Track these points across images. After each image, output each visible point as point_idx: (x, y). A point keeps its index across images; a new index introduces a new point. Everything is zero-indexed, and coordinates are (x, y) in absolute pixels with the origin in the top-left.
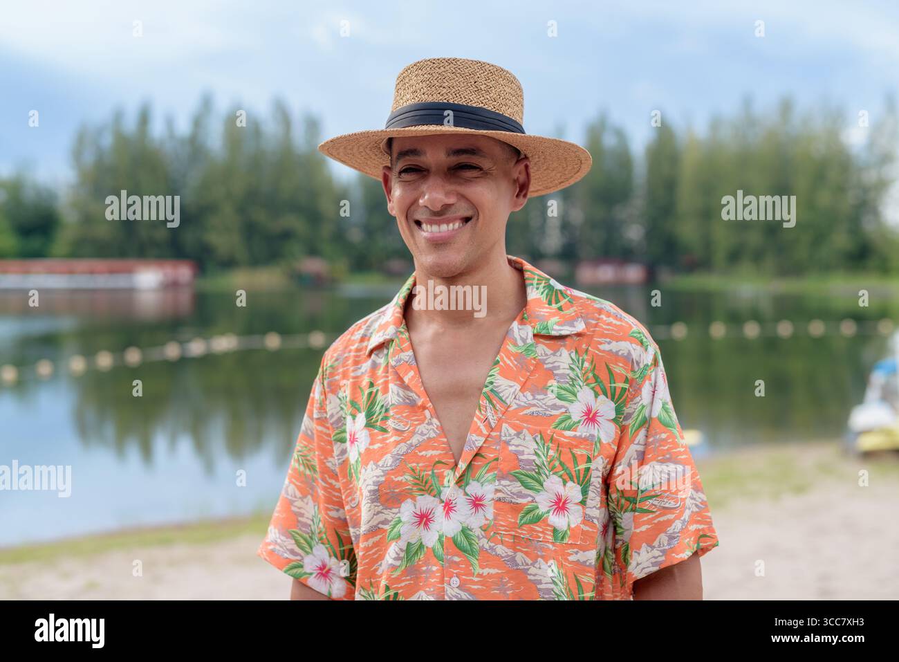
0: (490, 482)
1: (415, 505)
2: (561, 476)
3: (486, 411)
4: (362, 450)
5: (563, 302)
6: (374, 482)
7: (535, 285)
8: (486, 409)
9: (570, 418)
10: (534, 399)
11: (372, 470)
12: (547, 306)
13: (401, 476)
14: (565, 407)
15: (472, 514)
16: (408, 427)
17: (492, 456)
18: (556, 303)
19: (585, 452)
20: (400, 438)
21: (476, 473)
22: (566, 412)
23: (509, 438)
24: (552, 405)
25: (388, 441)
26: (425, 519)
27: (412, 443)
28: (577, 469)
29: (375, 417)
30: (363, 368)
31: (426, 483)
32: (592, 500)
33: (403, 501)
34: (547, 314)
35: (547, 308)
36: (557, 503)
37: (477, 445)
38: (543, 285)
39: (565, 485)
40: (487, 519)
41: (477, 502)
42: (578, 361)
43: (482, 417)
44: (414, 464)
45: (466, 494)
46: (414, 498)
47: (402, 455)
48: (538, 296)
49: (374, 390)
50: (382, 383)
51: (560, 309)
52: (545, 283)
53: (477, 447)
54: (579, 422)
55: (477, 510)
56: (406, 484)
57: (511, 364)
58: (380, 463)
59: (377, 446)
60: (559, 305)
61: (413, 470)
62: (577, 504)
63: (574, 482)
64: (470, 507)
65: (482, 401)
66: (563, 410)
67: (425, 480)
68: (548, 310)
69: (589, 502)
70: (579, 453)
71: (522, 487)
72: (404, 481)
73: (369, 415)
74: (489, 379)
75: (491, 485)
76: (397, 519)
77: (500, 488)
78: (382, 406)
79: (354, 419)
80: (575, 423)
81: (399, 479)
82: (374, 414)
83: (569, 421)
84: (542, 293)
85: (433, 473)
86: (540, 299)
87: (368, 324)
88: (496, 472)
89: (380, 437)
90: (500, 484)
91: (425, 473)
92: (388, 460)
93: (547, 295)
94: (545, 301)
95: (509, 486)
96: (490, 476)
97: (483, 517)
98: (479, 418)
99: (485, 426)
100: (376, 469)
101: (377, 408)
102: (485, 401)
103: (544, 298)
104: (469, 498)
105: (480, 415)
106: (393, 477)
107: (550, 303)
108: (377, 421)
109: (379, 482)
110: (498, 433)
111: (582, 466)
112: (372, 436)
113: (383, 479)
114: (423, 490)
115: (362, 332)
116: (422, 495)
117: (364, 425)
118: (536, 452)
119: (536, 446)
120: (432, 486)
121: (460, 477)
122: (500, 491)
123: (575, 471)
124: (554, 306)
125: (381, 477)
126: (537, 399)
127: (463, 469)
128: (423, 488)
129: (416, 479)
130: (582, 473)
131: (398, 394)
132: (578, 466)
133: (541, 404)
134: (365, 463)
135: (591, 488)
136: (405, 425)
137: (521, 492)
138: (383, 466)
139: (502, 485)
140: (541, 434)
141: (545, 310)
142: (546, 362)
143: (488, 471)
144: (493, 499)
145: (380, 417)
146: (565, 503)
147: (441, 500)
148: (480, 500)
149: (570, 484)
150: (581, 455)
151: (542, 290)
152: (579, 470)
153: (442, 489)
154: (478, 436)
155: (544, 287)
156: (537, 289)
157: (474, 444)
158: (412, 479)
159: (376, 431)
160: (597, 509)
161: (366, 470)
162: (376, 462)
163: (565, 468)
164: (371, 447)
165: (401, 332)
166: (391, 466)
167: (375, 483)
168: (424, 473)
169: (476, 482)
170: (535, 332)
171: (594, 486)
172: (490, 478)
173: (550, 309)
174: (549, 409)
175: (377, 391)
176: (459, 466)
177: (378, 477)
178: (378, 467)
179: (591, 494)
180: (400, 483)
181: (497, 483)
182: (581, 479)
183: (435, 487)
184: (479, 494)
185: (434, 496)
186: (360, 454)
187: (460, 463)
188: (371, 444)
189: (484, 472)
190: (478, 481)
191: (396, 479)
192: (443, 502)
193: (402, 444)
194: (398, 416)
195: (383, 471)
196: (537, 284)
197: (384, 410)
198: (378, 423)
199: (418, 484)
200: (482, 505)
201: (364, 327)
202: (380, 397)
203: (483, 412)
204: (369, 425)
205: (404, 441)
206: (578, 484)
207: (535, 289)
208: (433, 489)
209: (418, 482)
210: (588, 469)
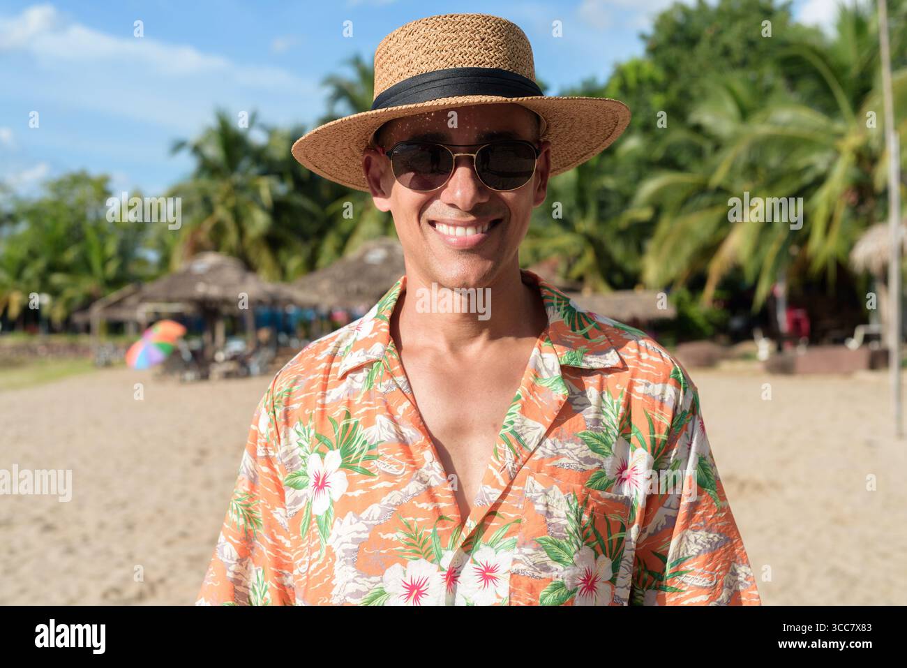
0: (508, 549)
1: (404, 572)
2: (593, 548)
3: (504, 457)
4: (336, 498)
5: (588, 328)
6: (352, 539)
7: (555, 305)
8: (505, 454)
9: (603, 475)
10: (563, 448)
11: (351, 523)
12: (571, 331)
13: (393, 533)
14: (599, 461)
15: (479, 588)
16: (403, 470)
17: (513, 516)
18: (581, 329)
19: (619, 519)
20: (392, 484)
21: (490, 536)
22: (600, 468)
23: (535, 495)
24: (586, 458)
25: (373, 487)
26: (415, 591)
27: (408, 492)
28: (610, 538)
29: (354, 455)
30: (332, 394)
31: (424, 543)
32: (623, 578)
33: (388, 567)
34: (573, 342)
35: (571, 334)
36: (585, 581)
37: (491, 499)
38: (563, 306)
39: (596, 559)
40: (499, 597)
41: (487, 574)
42: (613, 405)
43: (499, 464)
44: (411, 519)
45: (476, 563)
46: (404, 563)
47: (396, 506)
48: (560, 319)
49: (352, 422)
50: (364, 414)
51: (586, 336)
52: (565, 304)
53: (491, 502)
54: (614, 481)
55: (486, 583)
56: (397, 543)
57: (536, 402)
58: (364, 515)
59: (357, 493)
60: (584, 331)
61: (408, 527)
62: (606, 582)
63: (606, 556)
64: (478, 578)
65: (500, 446)
66: (597, 465)
67: (422, 541)
68: (573, 337)
69: (620, 581)
70: (613, 519)
71: (548, 558)
72: (395, 539)
73: (346, 453)
74: (508, 418)
75: (509, 553)
76: (377, 590)
77: (519, 557)
78: (365, 442)
79: (323, 458)
80: (610, 482)
81: (389, 536)
82: (354, 451)
83: (604, 478)
84: (564, 316)
85: (434, 531)
86: (562, 323)
87: (337, 340)
88: (516, 537)
89: (363, 482)
90: (520, 553)
91: (425, 530)
92: (375, 511)
93: (569, 318)
94: (568, 325)
95: (532, 555)
96: (508, 541)
97: (494, 594)
98: (495, 466)
99: (502, 476)
100: (358, 522)
101: (357, 446)
102: (503, 446)
103: (565, 321)
104: (478, 567)
105: (497, 462)
106: (379, 533)
107: (574, 330)
108: (358, 461)
109: (360, 539)
110: (521, 488)
111: (616, 536)
112: (351, 480)
113: (367, 536)
114: (418, 553)
115: (329, 350)
116: (416, 559)
117: (339, 465)
118: (567, 515)
119: (567, 509)
120: (431, 547)
121: (467, 540)
122: (520, 561)
123: (608, 541)
124: (578, 331)
125: (363, 533)
126: (567, 448)
127: (472, 529)
128: (420, 551)
129: (412, 537)
130: (615, 544)
131: (389, 429)
132: (611, 536)
133: (572, 455)
134: (341, 514)
135: (623, 563)
136: (399, 468)
137: (546, 564)
138: (367, 519)
139: (524, 554)
140: (574, 493)
141: (570, 337)
142: (574, 402)
143: (506, 536)
144: (509, 571)
145: (362, 456)
146: (594, 582)
147: (440, 566)
148: (492, 570)
149: (602, 557)
150: (616, 522)
151: (563, 312)
152: (612, 540)
153: (443, 552)
154: (493, 487)
155: (565, 309)
156: (559, 310)
157: (488, 498)
158: (404, 536)
159: (356, 474)
160: (628, 589)
161: (341, 523)
162: (357, 513)
163: (599, 538)
164: (350, 494)
165: (390, 351)
166: (379, 519)
167: (354, 541)
168: (423, 531)
169: (488, 548)
170: (563, 363)
171: (626, 560)
172: (508, 544)
173: (576, 335)
174: (582, 462)
175: (356, 423)
176: (467, 524)
177: (359, 533)
178: (359, 519)
179: (622, 571)
180: (389, 542)
181: (517, 550)
182: (614, 552)
183: (434, 550)
184: (491, 564)
185: (432, 562)
186: (332, 502)
187: (468, 520)
188: (350, 489)
189: (501, 536)
190: (491, 546)
191: (385, 537)
192: (441, 569)
193: (395, 492)
194: (389, 457)
195: (367, 525)
196: (558, 304)
197: (366, 447)
198: (359, 465)
199: (414, 545)
200: (494, 578)
201: (332, 345)
202: (361, 431)
203: (500, 459)
204: (346, 466)
205: (397, 488)
206: (610, 558)
207: (556, 311)
208: (431, 553)
209: (412, 541)
210: (621, 540)
